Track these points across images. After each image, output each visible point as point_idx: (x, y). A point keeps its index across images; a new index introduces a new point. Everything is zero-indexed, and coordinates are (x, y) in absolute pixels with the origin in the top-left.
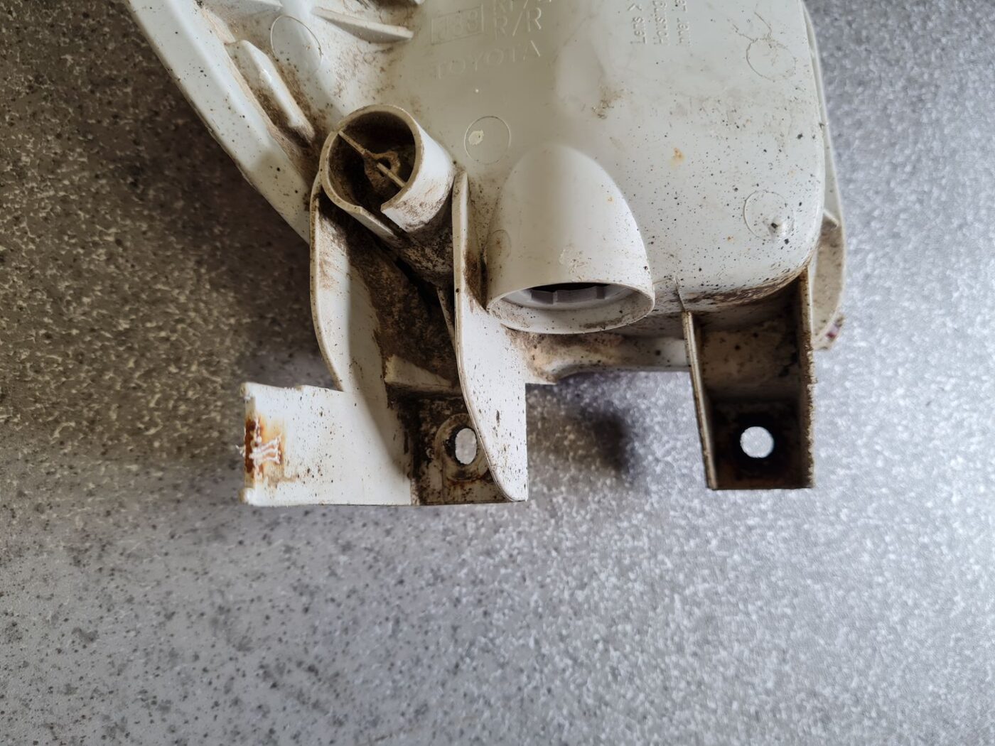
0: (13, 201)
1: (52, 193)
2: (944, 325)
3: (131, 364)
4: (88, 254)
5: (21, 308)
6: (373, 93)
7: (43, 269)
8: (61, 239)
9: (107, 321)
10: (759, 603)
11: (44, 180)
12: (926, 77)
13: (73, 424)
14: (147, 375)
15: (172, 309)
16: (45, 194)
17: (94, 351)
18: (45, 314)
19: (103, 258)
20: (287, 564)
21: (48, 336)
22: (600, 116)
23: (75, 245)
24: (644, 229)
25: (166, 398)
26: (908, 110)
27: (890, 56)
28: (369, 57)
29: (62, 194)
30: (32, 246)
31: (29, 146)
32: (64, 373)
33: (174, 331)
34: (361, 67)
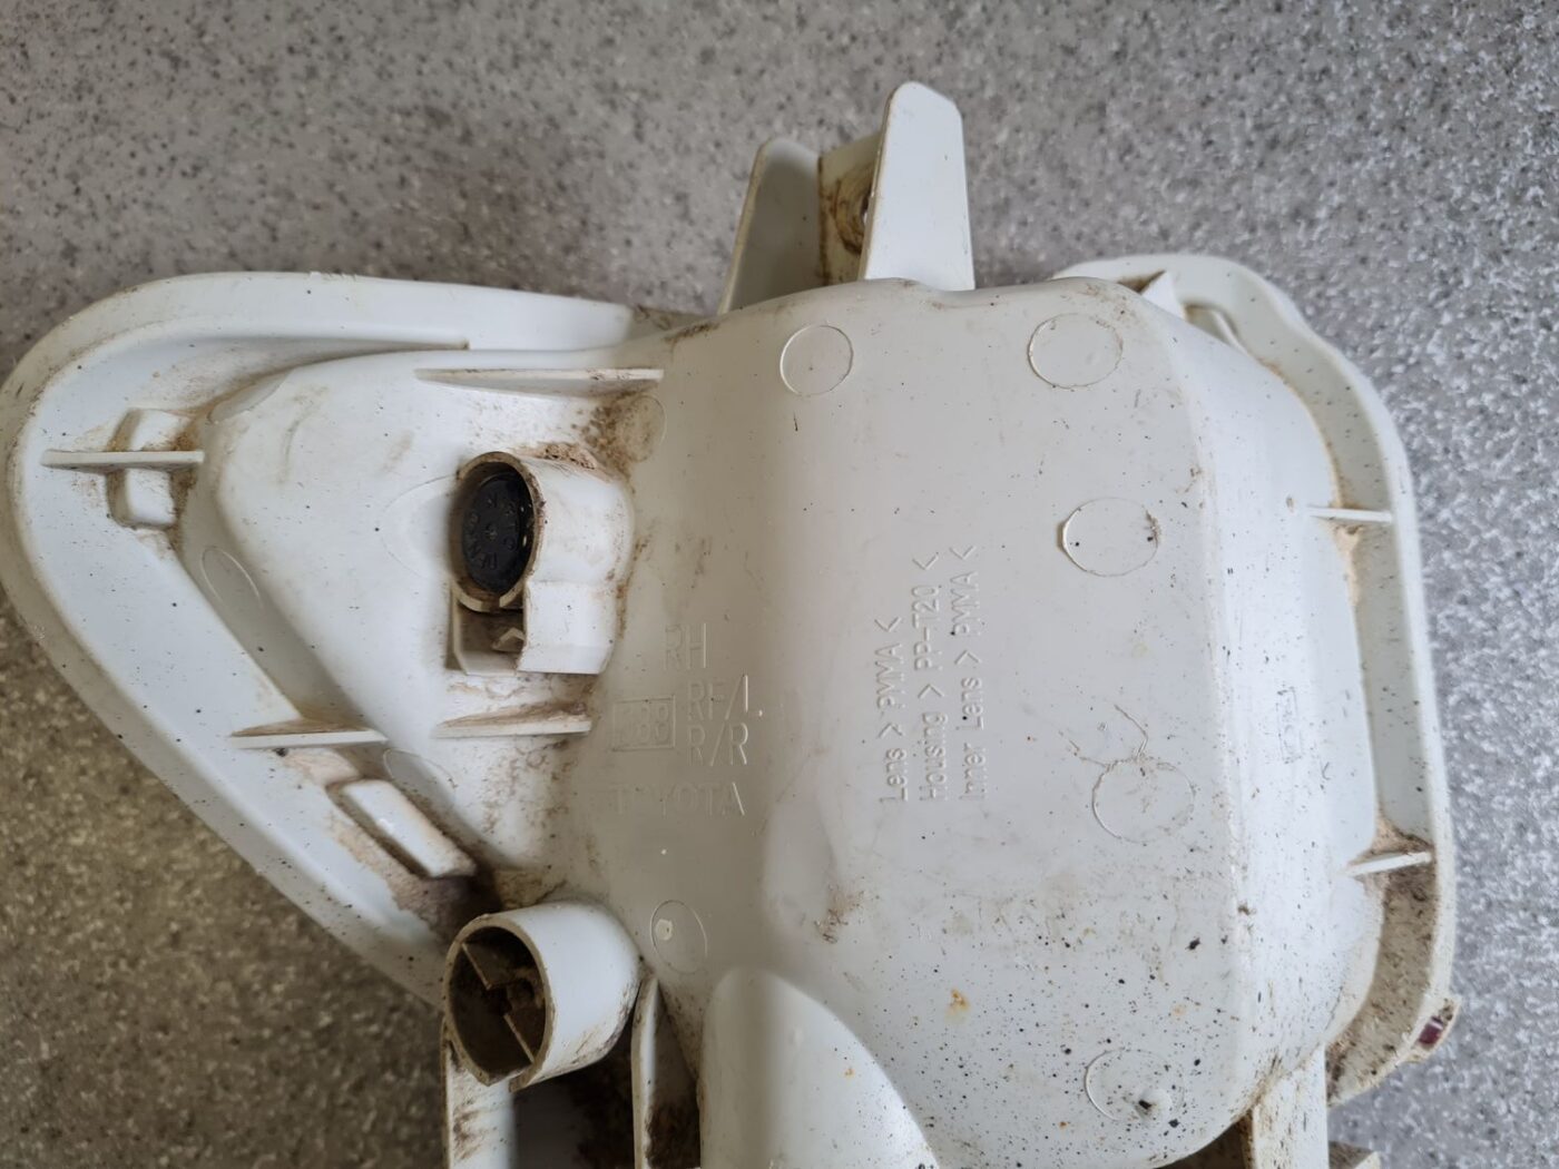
3: (337, 1073)
4: (275, 923)
5: (203, 1007)
6: (541, 816)
7: (225, 948)
8: (241, 905)
9: (306, 1016)
13: (272, 1157)
14: (358, 1088)
15: (383, 993)
17: (291, 1057)
18: (228, 1009)
19: (294, 928)
21: (236, 1041)
22: (827, 937)
23: (259, 914)
24: (914, 1106)
25: (382, 1118)
28: (534, 758)
32: (258, 1090)
33: (387, 1023)
34: (523, 776)
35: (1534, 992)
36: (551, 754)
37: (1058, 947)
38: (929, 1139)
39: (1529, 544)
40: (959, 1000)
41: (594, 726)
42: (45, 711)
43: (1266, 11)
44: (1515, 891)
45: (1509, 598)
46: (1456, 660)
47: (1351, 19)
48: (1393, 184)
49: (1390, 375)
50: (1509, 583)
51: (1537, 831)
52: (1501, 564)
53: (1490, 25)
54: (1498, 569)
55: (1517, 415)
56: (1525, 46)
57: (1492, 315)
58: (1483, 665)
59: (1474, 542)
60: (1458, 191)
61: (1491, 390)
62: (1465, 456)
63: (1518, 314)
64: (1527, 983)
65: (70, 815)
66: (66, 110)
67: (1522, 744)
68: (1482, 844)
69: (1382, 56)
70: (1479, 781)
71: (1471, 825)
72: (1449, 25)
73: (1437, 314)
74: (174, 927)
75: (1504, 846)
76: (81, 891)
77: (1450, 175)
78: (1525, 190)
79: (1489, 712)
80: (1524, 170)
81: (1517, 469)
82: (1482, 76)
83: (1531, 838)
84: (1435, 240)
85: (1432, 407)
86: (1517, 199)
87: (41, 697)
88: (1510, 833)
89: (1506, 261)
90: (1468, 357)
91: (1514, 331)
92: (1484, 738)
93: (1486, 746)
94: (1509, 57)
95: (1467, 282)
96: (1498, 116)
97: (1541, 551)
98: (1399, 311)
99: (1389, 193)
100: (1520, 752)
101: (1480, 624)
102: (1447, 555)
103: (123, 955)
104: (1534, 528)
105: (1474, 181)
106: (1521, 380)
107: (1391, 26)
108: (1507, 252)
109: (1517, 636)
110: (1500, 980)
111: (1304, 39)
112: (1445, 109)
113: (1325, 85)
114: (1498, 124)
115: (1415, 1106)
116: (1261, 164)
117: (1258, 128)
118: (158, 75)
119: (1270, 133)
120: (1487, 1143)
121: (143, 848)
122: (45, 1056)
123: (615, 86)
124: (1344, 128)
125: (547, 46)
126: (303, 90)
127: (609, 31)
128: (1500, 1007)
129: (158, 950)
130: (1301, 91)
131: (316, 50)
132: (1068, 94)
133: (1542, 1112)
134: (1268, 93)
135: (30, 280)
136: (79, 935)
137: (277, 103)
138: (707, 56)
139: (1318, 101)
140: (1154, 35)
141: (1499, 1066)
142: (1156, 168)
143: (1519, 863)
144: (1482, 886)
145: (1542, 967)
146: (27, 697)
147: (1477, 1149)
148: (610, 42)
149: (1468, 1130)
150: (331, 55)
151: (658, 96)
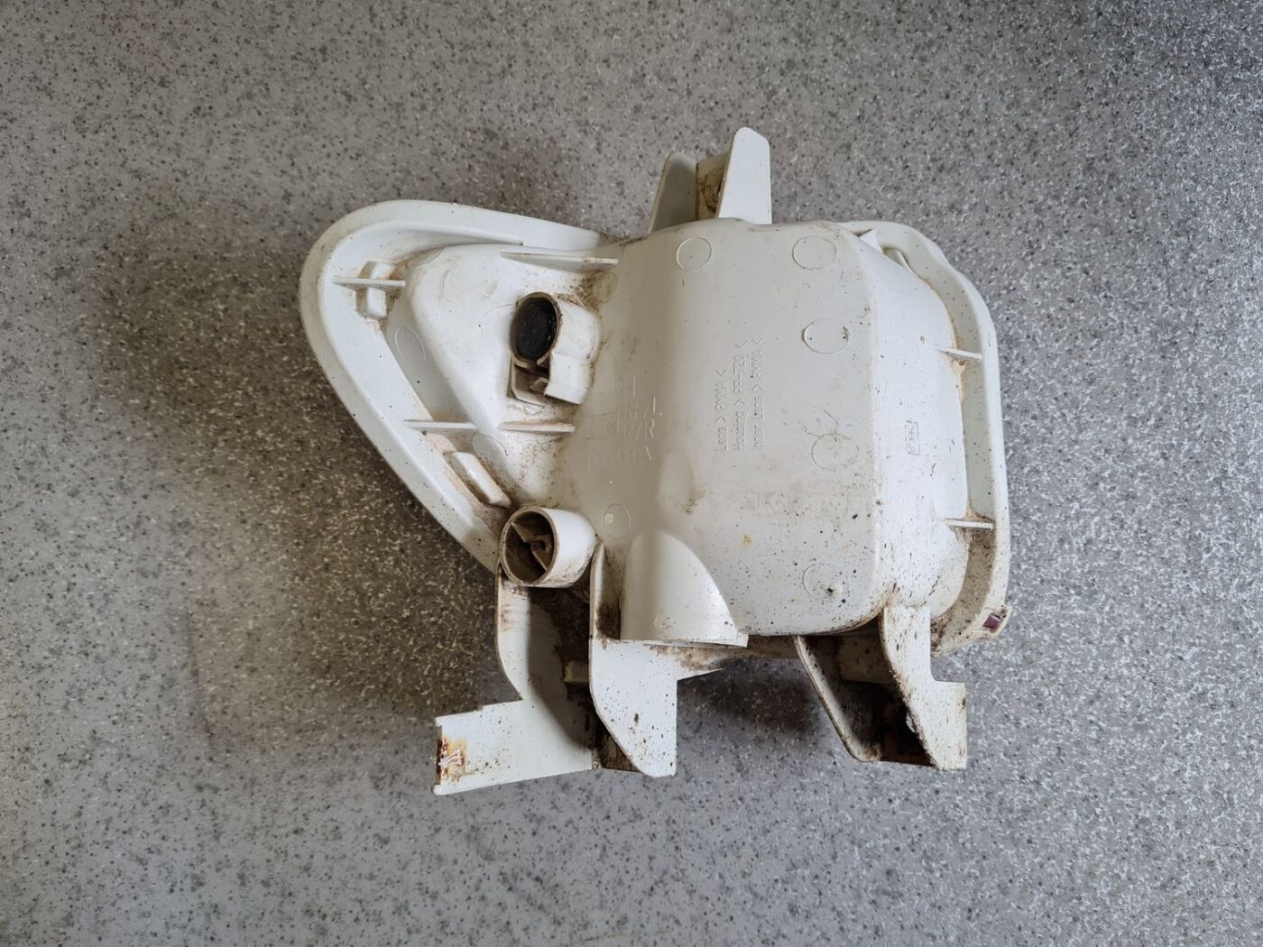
0: (333, 525)
1: (358, 517)
2: (1189, 589)
3: (411, 643)
4: (382, 561)
5: (339, 603)
6: (548, 474)
7: (353, 573)
8: (364, 551)
9: (395, 611)
10: (944, 862)
11: (353, 507)
12: (1183, 317)
13: (373, 687)
14: (422, 651)
15: (439, 600)
16: (354, 518)
17: (387, 633)
18: (355, 607)
19: (392, 563)
20: (520, 797)
21: (356, 623)
22: (688, 511)
23: (373, 555)
24: (724, 593)
25: (435, 668)
26: (1156, 358)
27: (1136, 300)
28: (545, 446)
29: (364, 516)
30: (345, 558)
31: (343, 483)
32: (367, 650)
33: (441, 617)
34: (539, 455)
35: (1065, 630)
36: (553, 444)
37: (793, 515)
38: (730, 610)
39: (1072, 389)
40: (747, 540)
41: (576, 429)
42: (262, 440)
43: (941, 98)
44: (1057, 575)
45: (1060, 417)
46: (1029, 449)
47: (987, 104)
48: (1005, 193)
49: (999, 295)
50: (1060, 409)
51: (1070, 543)
52: (1056, 399)
53: (1062, 110)
54: (1054, 401)
55: (1068, 319)
56: (1080, 122)
57: (1056, 265)
58: (1043, 454)
59: (1041, 386)
60: (1041, 198)
61: (1054, 305)
62: (1038, 340)
63: (1070, 265)
64: (1062, 625)
65: (272, 497)
66: (287, 120)
67: (1063, 496)
68: (1040, 548)
69: (1003, 125)
70: (1039, 515)
71: (1034, 538)
72: (1040, 109)
73: (1027, 264)
74: (326, 560)
75: (1052, 550)
76: (275, 539)
77: (1037, 189)
78: (1077, 199)
79: (1046, 478)
80: (1077, 188)
81: (1067, 348)
82: (1057, 137)
83: (1067, 546)
84: (1027, 224)
85: (1021, 313)
86: (1073, 204)
87: (259, 433)
88: (1055, 543)
89: (1065, 236)
90: (1043, 287)
91: (1068, 274)
92: (1042, 491)
93: (1043, 496)
94: (1072, 128)
95: (1044, 247)
96: (1065, 159)
97: (1077, 392)
98: (1006, 261)
99: (1003, 198)
100: (1062, 500)
101: (1043, 430)
102: (1026, 392)
103: (297, 575)
104: (1075, 380)
105: (1049, 193)
106: (1072, 301)
107: (1008, 108)
108: (1066, 232)
109: (1063, 437)
110: (1047, 623)
111: (961, 113)
112: (1035, 154)
113: (971, 138)
114: (1064, 164)
115: (998, 689)
116: (934, 180)
117: (933, 160)
118: (339, 104)
119: (939, 163)
120: (1037, 711)
121: (311, 517)
122: (251, 628)
123: (587, 123)
124: (980, 161)
125: (551, 99)
126: (418, 116)
127: (585, 93)
128: (1046, 637)
129: (316, 573)
130: (957, 141)
131: (426, 95)
132: (831, 138)
133: (1068, 695)
134: (940, 142)
135: (264, 210)
136: (273, 562)
137: (403, 122)
138: (637, 109)
139: (966, 147)
140: (879, 108)
141: (1045, 670)
142: (877, 179)
143: (1060, 559)
144: (1038, 571)
145: (1071, 617)
146: (252, 433)
147: (1032, 714)
148: (585, 99)
149: (1027, 703)
150: (434, 99)
151: (610, 129)
